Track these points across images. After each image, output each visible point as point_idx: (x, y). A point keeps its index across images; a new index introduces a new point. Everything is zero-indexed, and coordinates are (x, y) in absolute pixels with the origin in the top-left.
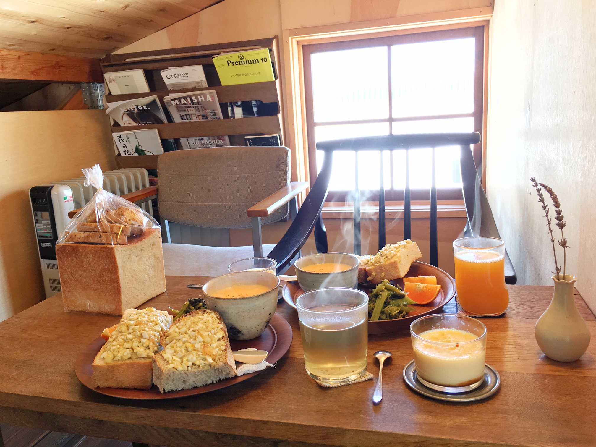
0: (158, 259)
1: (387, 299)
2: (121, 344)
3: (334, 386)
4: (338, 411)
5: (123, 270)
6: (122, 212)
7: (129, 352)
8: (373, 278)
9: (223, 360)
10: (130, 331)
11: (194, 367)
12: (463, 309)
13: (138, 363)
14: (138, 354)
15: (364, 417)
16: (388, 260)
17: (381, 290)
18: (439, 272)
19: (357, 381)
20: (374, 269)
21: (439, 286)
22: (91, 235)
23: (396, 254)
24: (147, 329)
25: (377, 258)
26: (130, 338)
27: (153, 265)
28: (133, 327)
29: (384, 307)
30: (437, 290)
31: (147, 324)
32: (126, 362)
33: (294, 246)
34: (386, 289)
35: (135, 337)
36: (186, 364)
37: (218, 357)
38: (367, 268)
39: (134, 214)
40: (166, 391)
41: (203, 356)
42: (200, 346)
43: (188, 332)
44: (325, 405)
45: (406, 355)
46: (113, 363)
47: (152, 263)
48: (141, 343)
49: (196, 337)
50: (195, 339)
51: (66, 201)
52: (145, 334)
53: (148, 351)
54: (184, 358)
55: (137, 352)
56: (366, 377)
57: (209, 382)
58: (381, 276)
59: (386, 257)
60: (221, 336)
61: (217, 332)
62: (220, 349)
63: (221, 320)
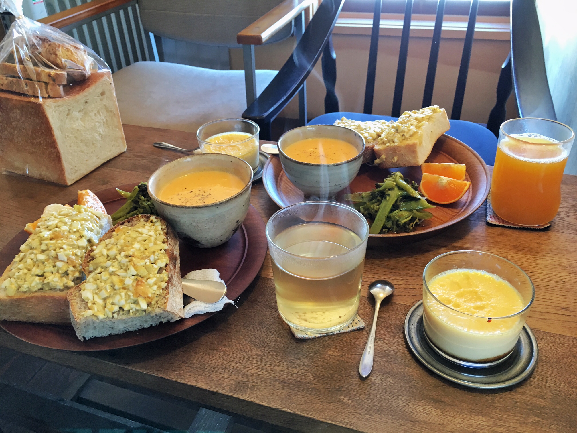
0: (111, 111)
1: (396, 201)
2: (29, 268)
3: (311, 337)
4: (311, 384)
5: (61, 131)
6: (54, 50)
7: (38, 281)
8: (381, 162)
9: (162, 305)
10: (43, 247)
11: (121, 312)
12: (494, 212)
13: (52, 297)
14: (50, 284)
15: (344, 401)
16: (404, 140)
17: (390, 187)
18: (470, 153)
19: (342, 331)
20: (385, 150)
21: (469, 183)
22: (15, 81)
23: (417, 132)
24: (65, 247)
25: (391, 134)
26: (41, 260)
27: (105, 120)
28: (46, 242)
29: (392, 211)
30: (464, 188)
31: (67, 237)
32: (35, 294)
33: (294, 81)
34: (396, 187)
35: (49, 259)
36: (109, 309)
37: (156, 299)
38: (376, 147)
39: (72, 53)
40: (87, 339)
41: (136, 299)
42: (131, 282)
43: (119, 257)
44: (295, 371)
45: (411, 287)
46: (18, 296)
47: (103, 117)
48: (56, 269)
49: (127, 266)
50: (126, 270)
51: (35, 3)
52: (62, 255)
53: (65, 280)
54: (108, 301)
55: (48, 283)
56: (355, 326)
57: (146, 326)
58: (392, 160)
59: (403, 135)
60: (163, 265)
61: (158, 259)
62: (159, 287)
63: (167, 235)
